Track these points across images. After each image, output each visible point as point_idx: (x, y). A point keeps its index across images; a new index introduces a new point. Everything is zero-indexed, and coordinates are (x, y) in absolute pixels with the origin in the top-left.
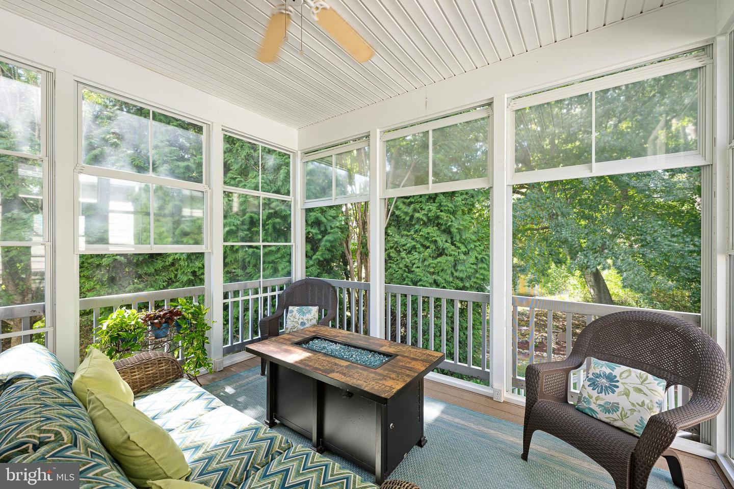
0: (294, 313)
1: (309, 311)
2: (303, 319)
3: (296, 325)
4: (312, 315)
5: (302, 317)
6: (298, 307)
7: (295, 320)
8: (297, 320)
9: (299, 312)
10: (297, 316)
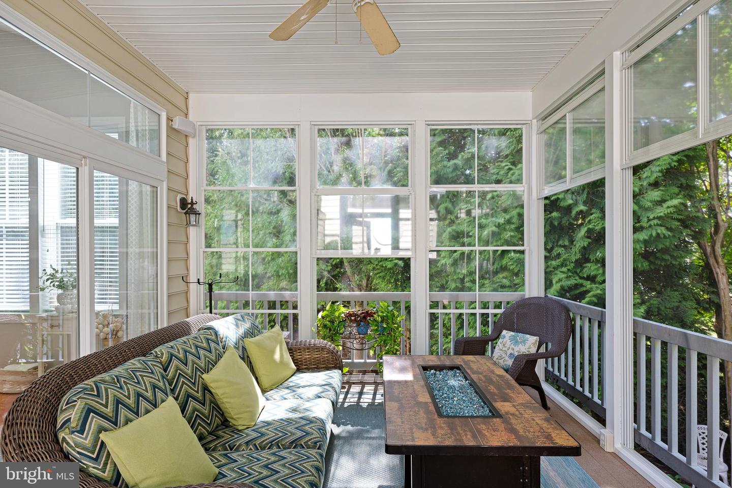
0: (505, 340)
1: (524, 342)
2: (513, 349)
3: (504, 355)
4: (527, 346)
5: (514, 347)
6: (513, 333)
7: (504, 349)
8: (506, 349)
9: (513, 339)
10: (508, 344)
